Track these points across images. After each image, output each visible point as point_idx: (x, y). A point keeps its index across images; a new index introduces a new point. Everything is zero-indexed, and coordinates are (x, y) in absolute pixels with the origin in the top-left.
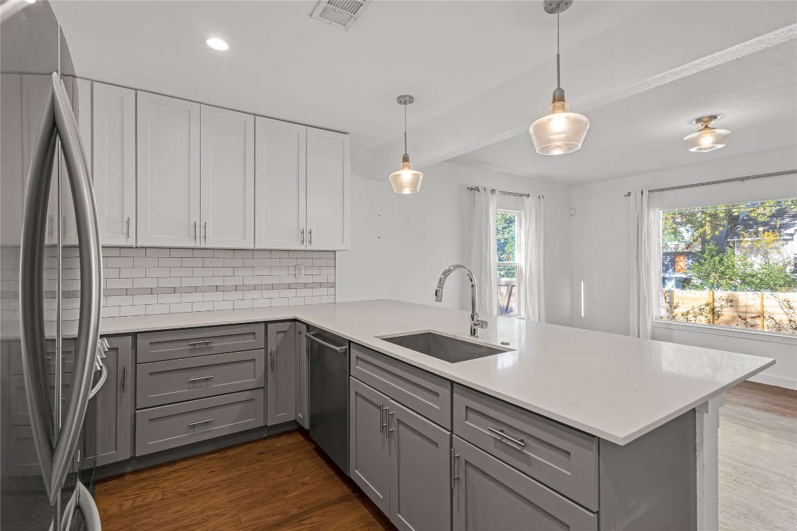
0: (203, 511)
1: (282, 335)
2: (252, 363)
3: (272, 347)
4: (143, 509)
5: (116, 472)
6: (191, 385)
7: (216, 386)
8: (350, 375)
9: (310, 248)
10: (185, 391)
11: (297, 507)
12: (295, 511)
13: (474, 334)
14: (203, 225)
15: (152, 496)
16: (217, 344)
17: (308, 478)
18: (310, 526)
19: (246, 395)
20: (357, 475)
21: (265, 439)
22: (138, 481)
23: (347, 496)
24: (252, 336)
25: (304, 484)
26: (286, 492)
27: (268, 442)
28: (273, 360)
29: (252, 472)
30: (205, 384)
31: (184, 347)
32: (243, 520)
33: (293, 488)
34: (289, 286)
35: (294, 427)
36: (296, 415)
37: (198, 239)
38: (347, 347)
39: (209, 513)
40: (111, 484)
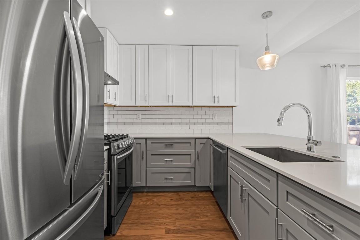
0: (164, 214)
1: (202, 145)
2: (189, 156)
3: (198, 150)
4: (145, 206)
5: (141, 190)
6: (166, 162)
7: (175, 164)
8: (228, 166)
9: (218, 105)
10: (163, 164)
11: (201, 226)
12: (199, 227)
13: (310, 150)
14: (172, 96)
15: (149, 203)
16: (175, 146)
17: (209, 214)
18: (205, 237)
19: (187, 170)
20: (231, 219)
21: (195, 191)
22: (147, 196)
23: (227, 229)
24: (189, 144)
25: (207, 216)
26: (198, 217)
27: (196, 193)
28: (198, 156)
29: (187, 204)
30: (170, 162)
31: (163, 146)
32: (177, 223)
33: (201, 217)
34: (210, 124)
35: (208, 189)
36: (209, 184)
37: (170, 102)
38: (226, 151)
39: (165, 216)
40: (139, 194)
